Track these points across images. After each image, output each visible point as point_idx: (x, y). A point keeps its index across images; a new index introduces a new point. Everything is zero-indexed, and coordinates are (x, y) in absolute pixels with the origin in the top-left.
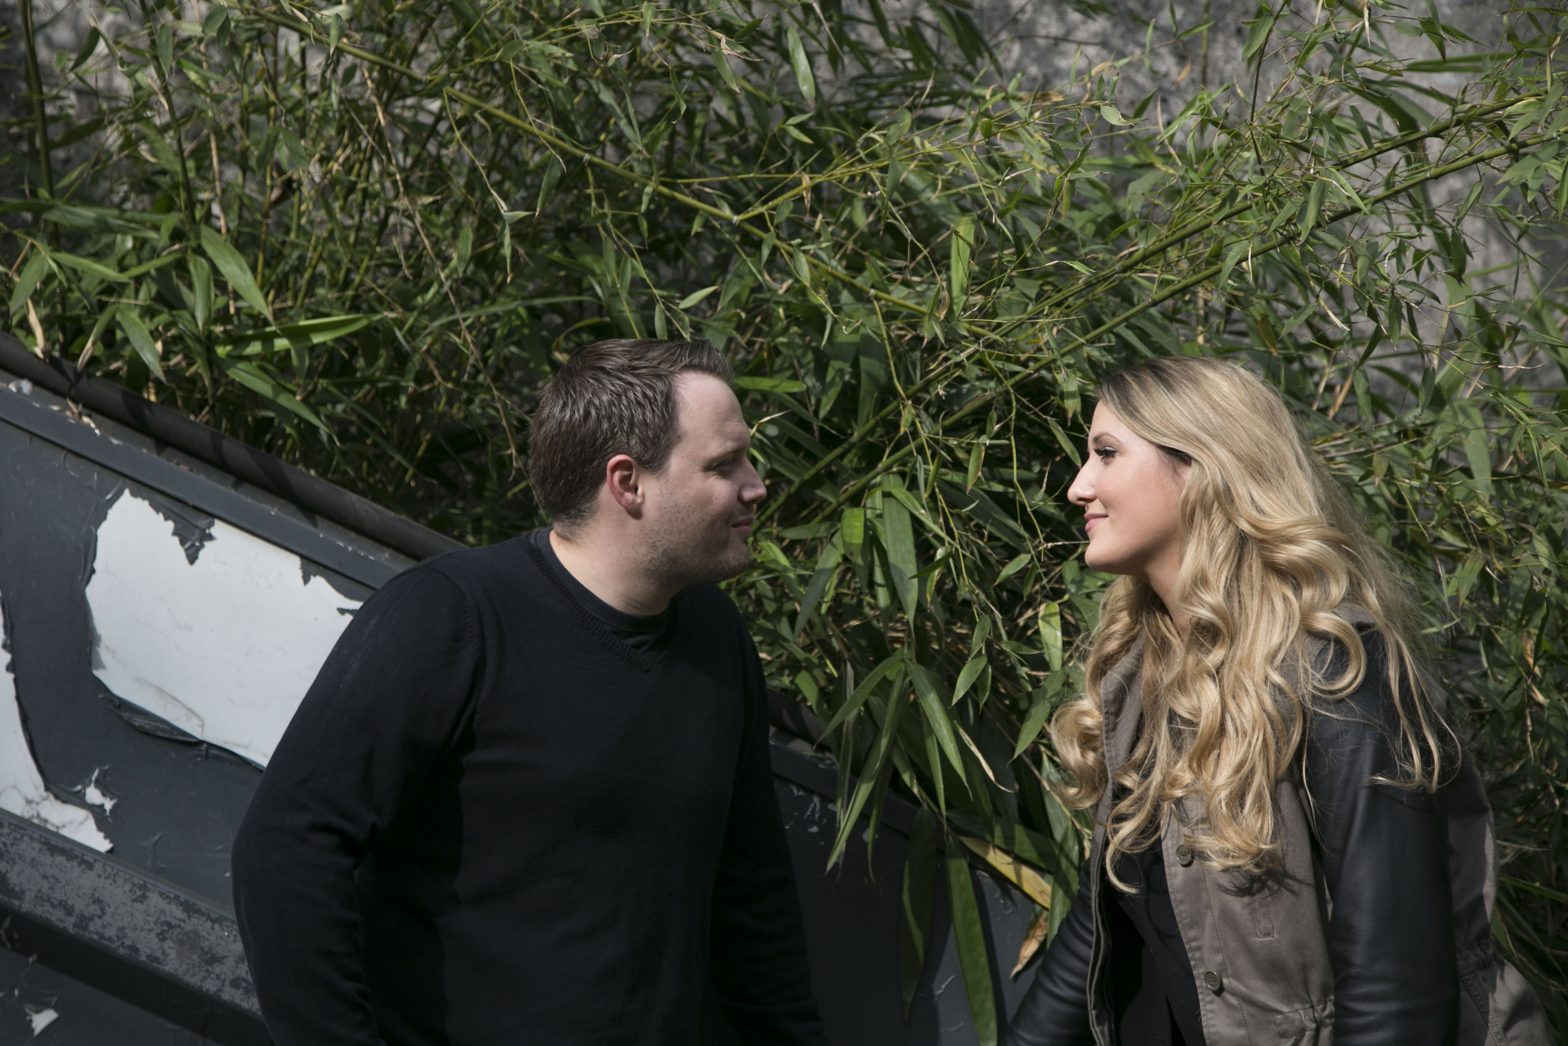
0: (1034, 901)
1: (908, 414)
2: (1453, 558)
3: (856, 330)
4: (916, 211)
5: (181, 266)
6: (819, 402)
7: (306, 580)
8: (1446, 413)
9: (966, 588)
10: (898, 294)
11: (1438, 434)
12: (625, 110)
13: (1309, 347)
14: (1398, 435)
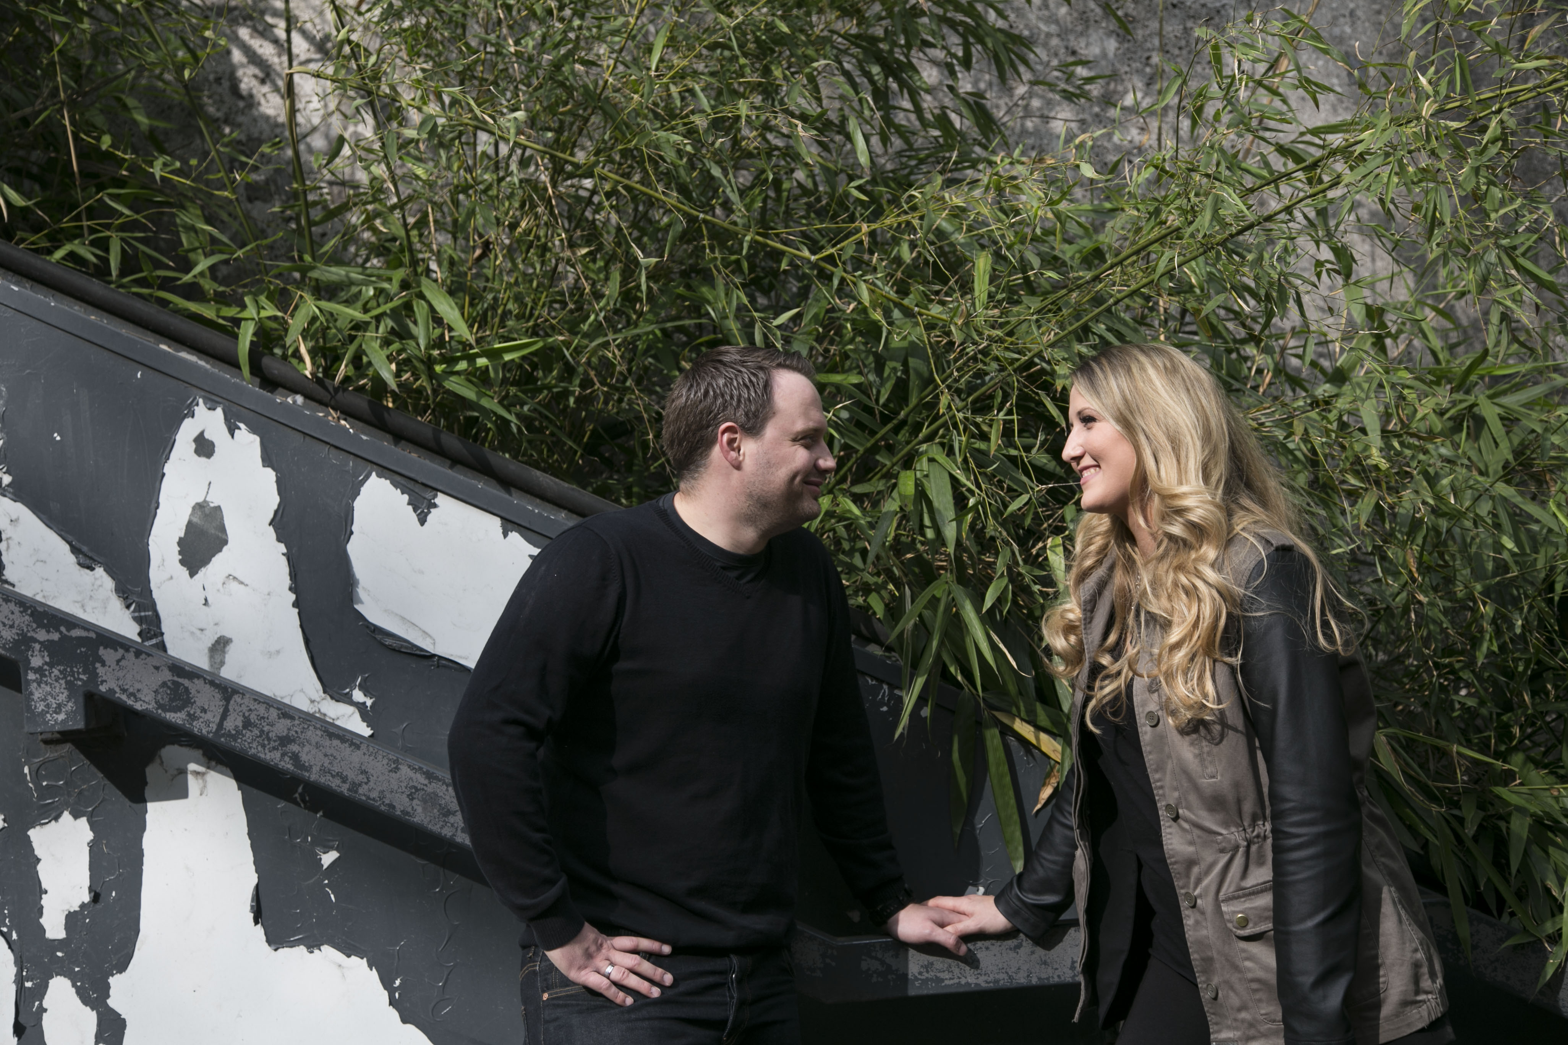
0: (1049, 758)
1: (944, 400)
2: (1353, 495)
3: (905, 338)
4: (947, 249)
5: (408, 307)
6: (879, 392)
7: (505, 535)
8: (1346, 388)
9: (992, 527)
10: (935, 310)
11: (1341, 404)
12: (729, 181)
13: (1243, 342)
14: (1311, 405)
